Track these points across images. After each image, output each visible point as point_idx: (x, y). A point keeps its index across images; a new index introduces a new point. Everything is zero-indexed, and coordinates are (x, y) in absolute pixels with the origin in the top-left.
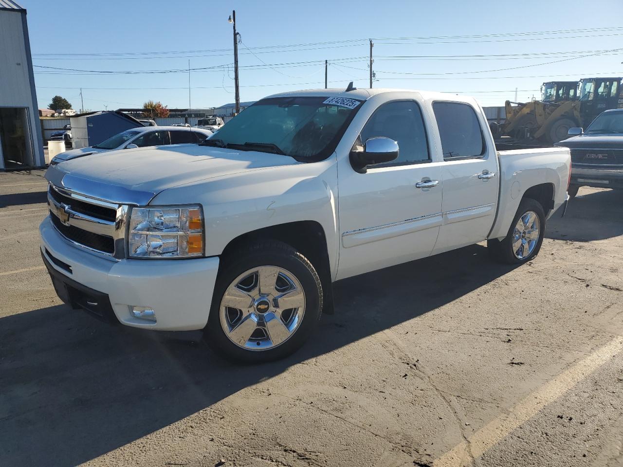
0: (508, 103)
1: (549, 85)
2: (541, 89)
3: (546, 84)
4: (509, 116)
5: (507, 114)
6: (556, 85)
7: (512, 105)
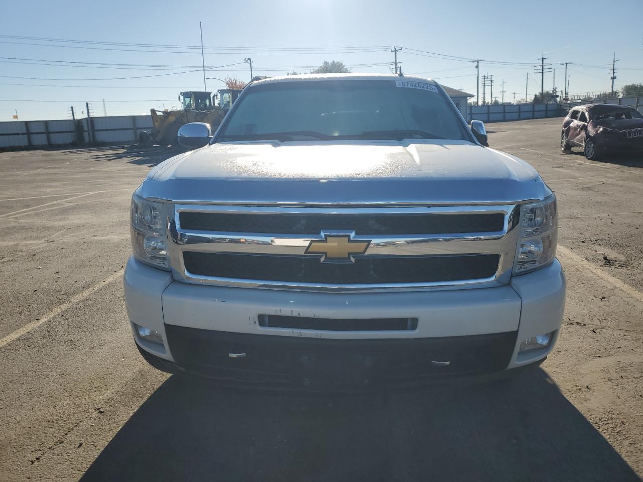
0: (153, 111)
1: (186, 95)
2: (179, 98)
3: (183, 93)
4: (157, 124)
5: (155, 123)
6: (193, 95)
7: (158, 113)
